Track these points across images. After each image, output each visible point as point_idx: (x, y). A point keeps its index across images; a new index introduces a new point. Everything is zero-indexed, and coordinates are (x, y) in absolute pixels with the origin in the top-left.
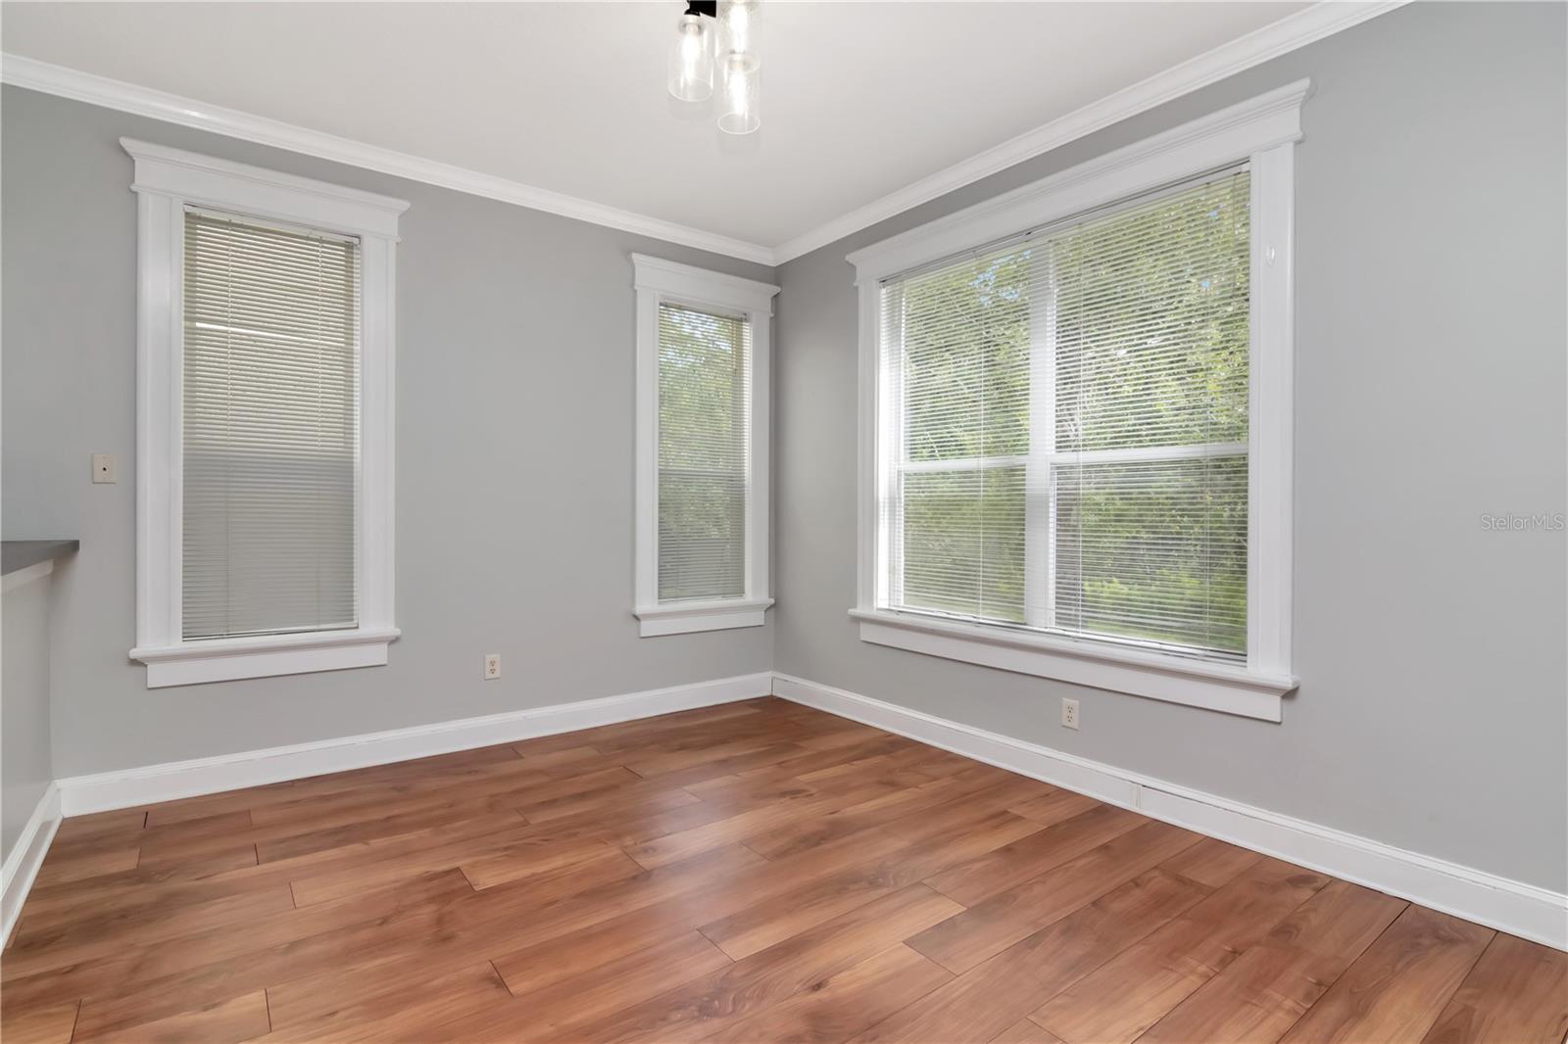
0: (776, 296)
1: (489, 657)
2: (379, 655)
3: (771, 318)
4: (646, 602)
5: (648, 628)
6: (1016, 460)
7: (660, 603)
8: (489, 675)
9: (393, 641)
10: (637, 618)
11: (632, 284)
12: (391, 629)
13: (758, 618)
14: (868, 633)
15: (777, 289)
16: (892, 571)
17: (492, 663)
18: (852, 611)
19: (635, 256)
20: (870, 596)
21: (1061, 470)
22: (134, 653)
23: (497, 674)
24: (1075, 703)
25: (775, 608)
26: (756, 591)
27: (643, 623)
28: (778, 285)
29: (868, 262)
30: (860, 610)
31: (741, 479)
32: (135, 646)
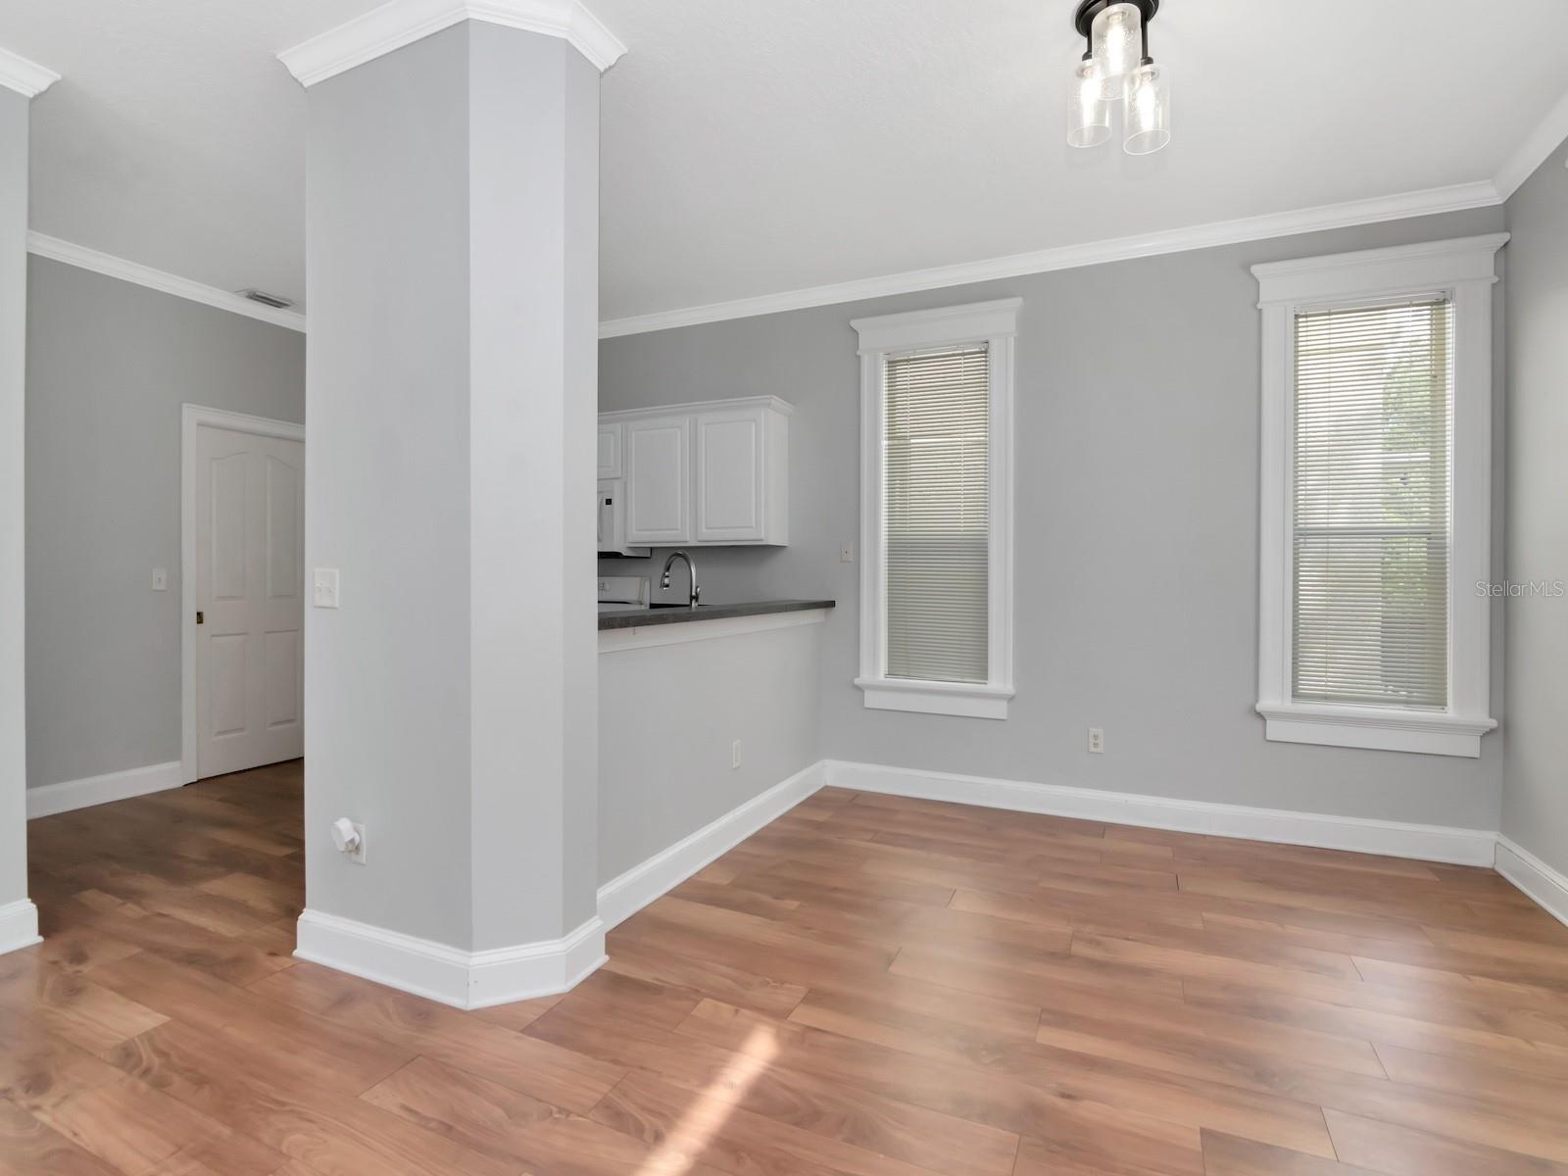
1: (1093, 731)
2: (999, 710)
3: (1493, 285)
5: (1278, 730)
7: (1292, 702)
8: (1092, 749)
9: (1011, 699)
10: (1260, 716)
12: (1009, 688)
13: (1471, 747)
15: (1506, 237)
19: (1256, 269)
22: (857, 681)
23: (1100, 749)
25: (1502, 734)
27: (1269, 725)
28: (1507, 230)
32: (858, 676)
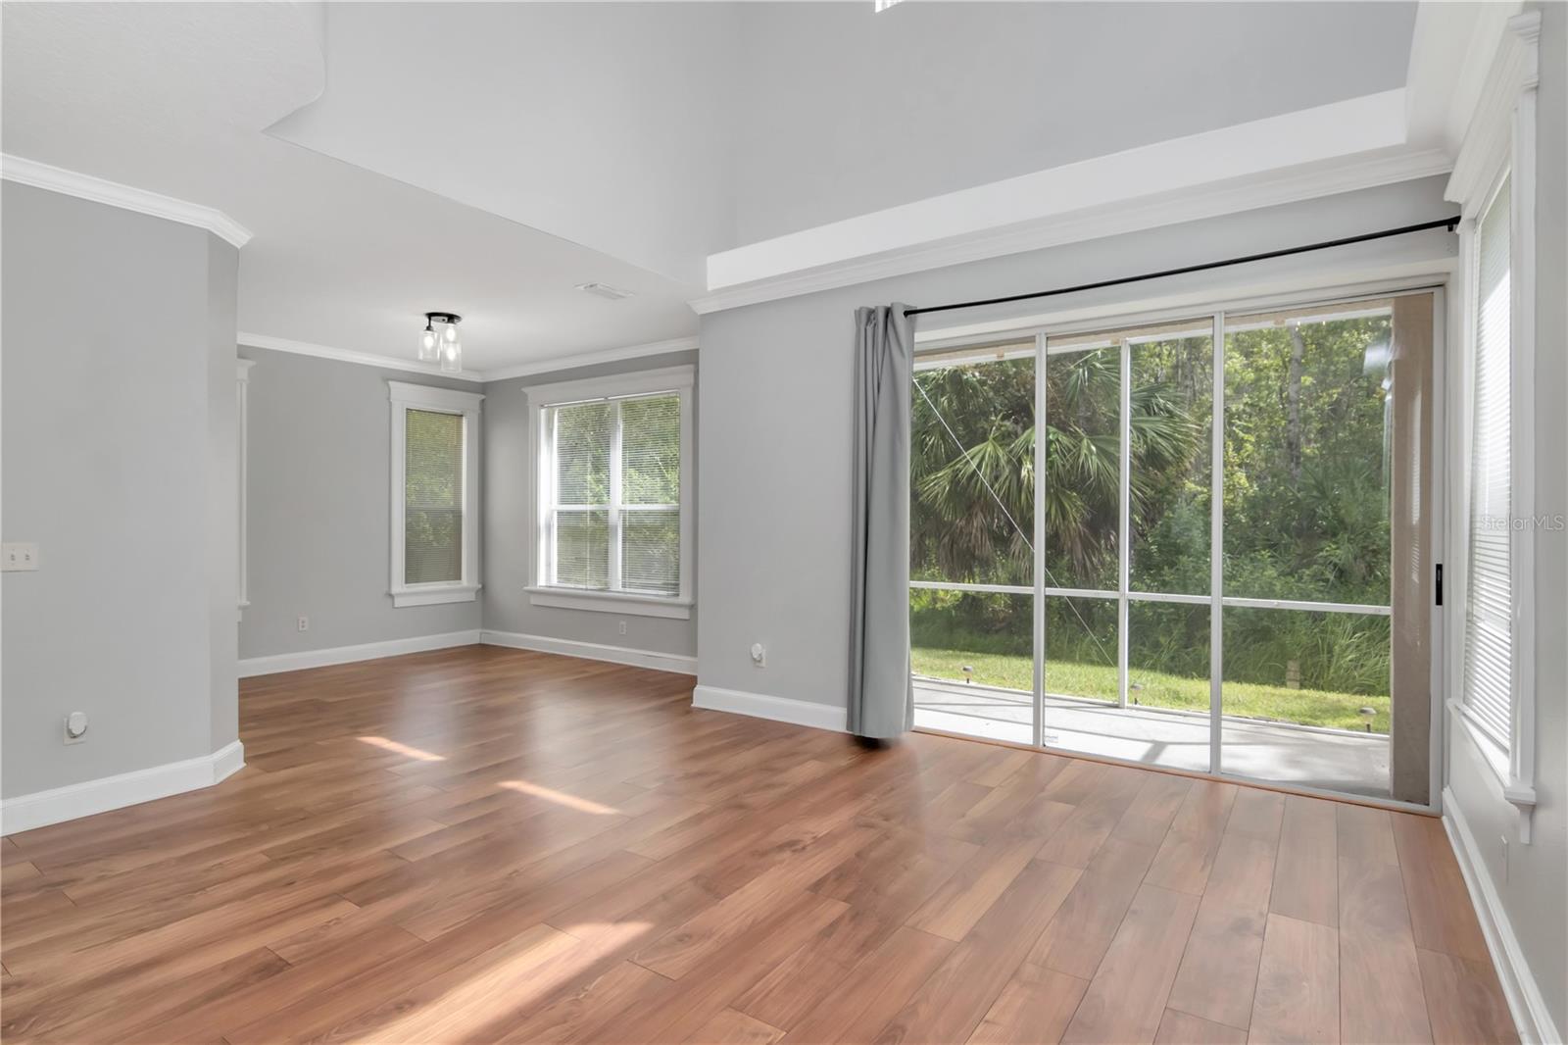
0: (483, 401)
1: (301, 619)
3: (480, 414)
4: (399, 586)
5: (399, 602)
6: (607, 507)
7: (406, 587)
11: (389, 399)
12: (244, 601)
13: (471, 597)
14: (534, 600)
15: (483, 397)
16: (548, 564)
17: (303, 622)
18: (526, 588)
19: (391, 383)
20: (535, 578)
21: (624, 512)
24: (624, 623)
25: (484, 590)
26: (468, 578)
27: (397, 599)
28: (482, 393)
29: (534, 394)
30: (529, 587)
31: (460, 512)
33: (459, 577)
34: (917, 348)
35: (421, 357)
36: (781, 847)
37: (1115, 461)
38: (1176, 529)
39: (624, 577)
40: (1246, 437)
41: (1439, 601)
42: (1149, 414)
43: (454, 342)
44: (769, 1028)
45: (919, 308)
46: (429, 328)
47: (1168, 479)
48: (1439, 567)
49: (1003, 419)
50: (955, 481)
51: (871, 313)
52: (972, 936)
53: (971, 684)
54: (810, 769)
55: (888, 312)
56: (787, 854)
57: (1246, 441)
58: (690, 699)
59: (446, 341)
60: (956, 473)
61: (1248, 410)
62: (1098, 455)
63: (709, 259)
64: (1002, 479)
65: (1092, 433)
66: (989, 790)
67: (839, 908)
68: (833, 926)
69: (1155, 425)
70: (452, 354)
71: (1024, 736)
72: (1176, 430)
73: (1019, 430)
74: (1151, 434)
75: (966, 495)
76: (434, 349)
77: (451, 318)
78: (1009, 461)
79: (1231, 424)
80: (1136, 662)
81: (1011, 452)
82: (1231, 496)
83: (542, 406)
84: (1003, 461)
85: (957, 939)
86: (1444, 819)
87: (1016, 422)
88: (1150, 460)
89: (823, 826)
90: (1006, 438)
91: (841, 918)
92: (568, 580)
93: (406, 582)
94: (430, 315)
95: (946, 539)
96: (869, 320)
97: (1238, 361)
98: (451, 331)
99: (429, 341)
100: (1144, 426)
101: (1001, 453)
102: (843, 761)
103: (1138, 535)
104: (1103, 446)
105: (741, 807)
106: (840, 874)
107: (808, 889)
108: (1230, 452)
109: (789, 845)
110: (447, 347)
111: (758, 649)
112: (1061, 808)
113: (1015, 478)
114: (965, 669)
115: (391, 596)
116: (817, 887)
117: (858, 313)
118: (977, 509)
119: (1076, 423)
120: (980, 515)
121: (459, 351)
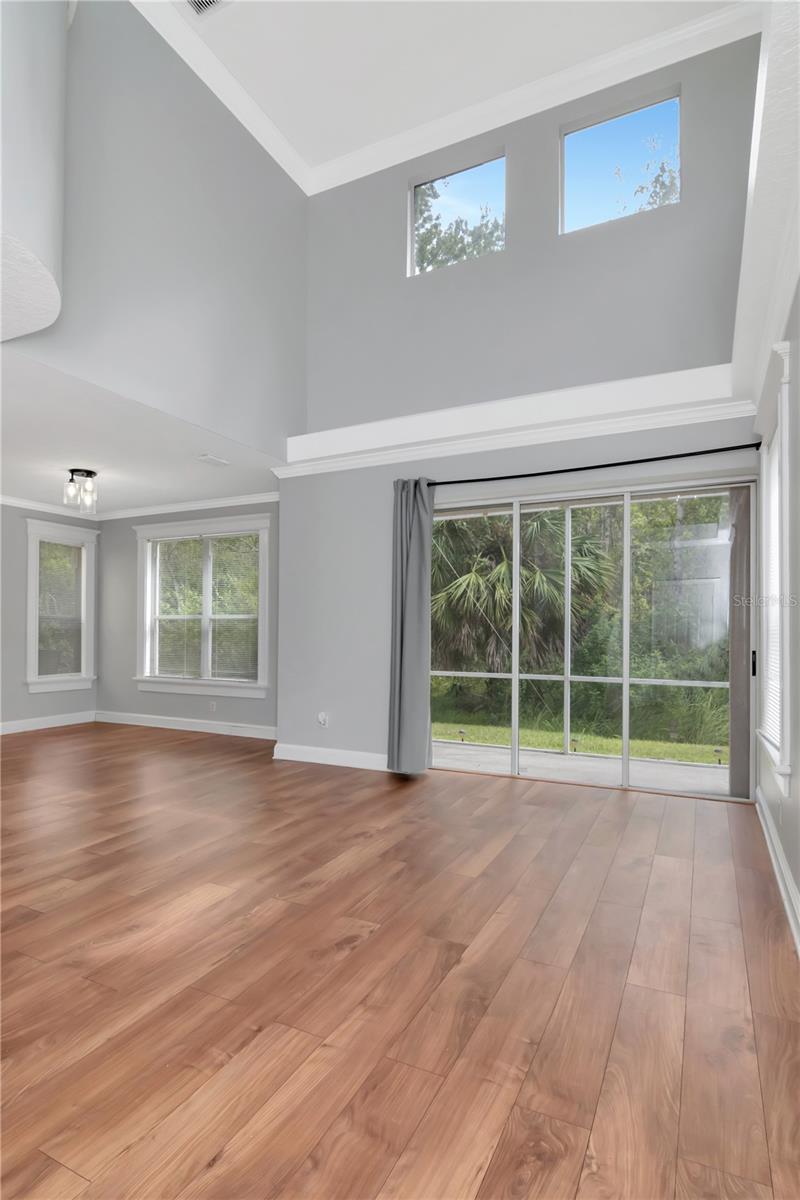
3: (96, 545)
4: (33, 677)
5: (33, 689)
6: (200, 617)
7: (39, 678)
11: (26, 532)
13: (89, 685)
14: (141, 687)
15: (99, 532)
16: (152, 660)
18: (135, 678)
19: (29, 520)
20: (142, 671)
21: (214, 621)
24: (215, 703)
25: (98, 680)
26: (86, 671)
27: (31, 687)
28: (98, 529)
29: (142, 531)
30: (138, 677)
31: (80, 620)
33: (79, 671)
34: (437, 507)
35: (65, 502)
36: (357, 836)
37: (560, 588)
38: (601, 637)
39: (213, 668)
40: (647, 573)
41: (754, 674)
42: (582, 555)
43: (92, 492)
44: (371, 924)
45: (437, 481)
46: (72, 480)
47: (596, 602)
48: (754, 653)
49: (482, 557)
50: (449, 601)
51: (405, 484)
52: (484, 874)
53: (465, 742)
54: (367, 793)
55: (417, 483)
56: (361, 839)
57: (648, 576)
58: (272, 753)
59: (85, 491)
60: (449, 595)
61: (648, 553)
62: (548, 583)
63: (289, 439)
64: (482, 600)
65: (543, 568)
66: (486, 800)
67: (400, 865)
68: (398, 875)
69: (586, 562)
70: (88, 500)
71: (506, 770)
72: (599, 567)
73: (494, 565)
74: (583, 569)
75: (456, 612)
76: (76, 497)
77: (90, 474)
78: (487, 587)
79: (637, 564)
80: (575, 729)
81: (488, 580)
82: (637, 615)
83: (149, 540)
84: (482, 588)
85: (475, 876)
86: (757, 805)
87: (490, 559)
88: (583, 588)
89: (382, 824)
90: (483, 571)
91: (403, 870)
92: (167, 672)
93: (39, 674)
94: (73, 471)
95: (441, 643)
96: (403, 488)
97: (642, 520)
98: (89, 482)
99: (71, 490)
100: (578, 563)
101: (481, 581)
102: (386, 788)
103: (576, 639)
104: (550, 576)
105: (323, 815)
106: (398, 849)
107: (380, 857)
108: (637, 584)
109: (362, 834)
110: (85, 496)
111: (322, 716)
112: (532, 808)
113: (491, 599)
114: (461, 732)
115: (26, 685)
116: (384, 855)
117: (396, 483)
118: (464, 621)
119: (533, 561)
120: (467, 626)
121: (95, 498)
